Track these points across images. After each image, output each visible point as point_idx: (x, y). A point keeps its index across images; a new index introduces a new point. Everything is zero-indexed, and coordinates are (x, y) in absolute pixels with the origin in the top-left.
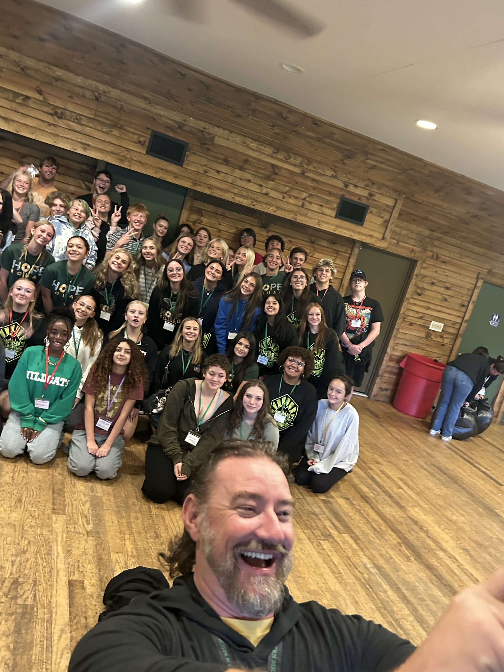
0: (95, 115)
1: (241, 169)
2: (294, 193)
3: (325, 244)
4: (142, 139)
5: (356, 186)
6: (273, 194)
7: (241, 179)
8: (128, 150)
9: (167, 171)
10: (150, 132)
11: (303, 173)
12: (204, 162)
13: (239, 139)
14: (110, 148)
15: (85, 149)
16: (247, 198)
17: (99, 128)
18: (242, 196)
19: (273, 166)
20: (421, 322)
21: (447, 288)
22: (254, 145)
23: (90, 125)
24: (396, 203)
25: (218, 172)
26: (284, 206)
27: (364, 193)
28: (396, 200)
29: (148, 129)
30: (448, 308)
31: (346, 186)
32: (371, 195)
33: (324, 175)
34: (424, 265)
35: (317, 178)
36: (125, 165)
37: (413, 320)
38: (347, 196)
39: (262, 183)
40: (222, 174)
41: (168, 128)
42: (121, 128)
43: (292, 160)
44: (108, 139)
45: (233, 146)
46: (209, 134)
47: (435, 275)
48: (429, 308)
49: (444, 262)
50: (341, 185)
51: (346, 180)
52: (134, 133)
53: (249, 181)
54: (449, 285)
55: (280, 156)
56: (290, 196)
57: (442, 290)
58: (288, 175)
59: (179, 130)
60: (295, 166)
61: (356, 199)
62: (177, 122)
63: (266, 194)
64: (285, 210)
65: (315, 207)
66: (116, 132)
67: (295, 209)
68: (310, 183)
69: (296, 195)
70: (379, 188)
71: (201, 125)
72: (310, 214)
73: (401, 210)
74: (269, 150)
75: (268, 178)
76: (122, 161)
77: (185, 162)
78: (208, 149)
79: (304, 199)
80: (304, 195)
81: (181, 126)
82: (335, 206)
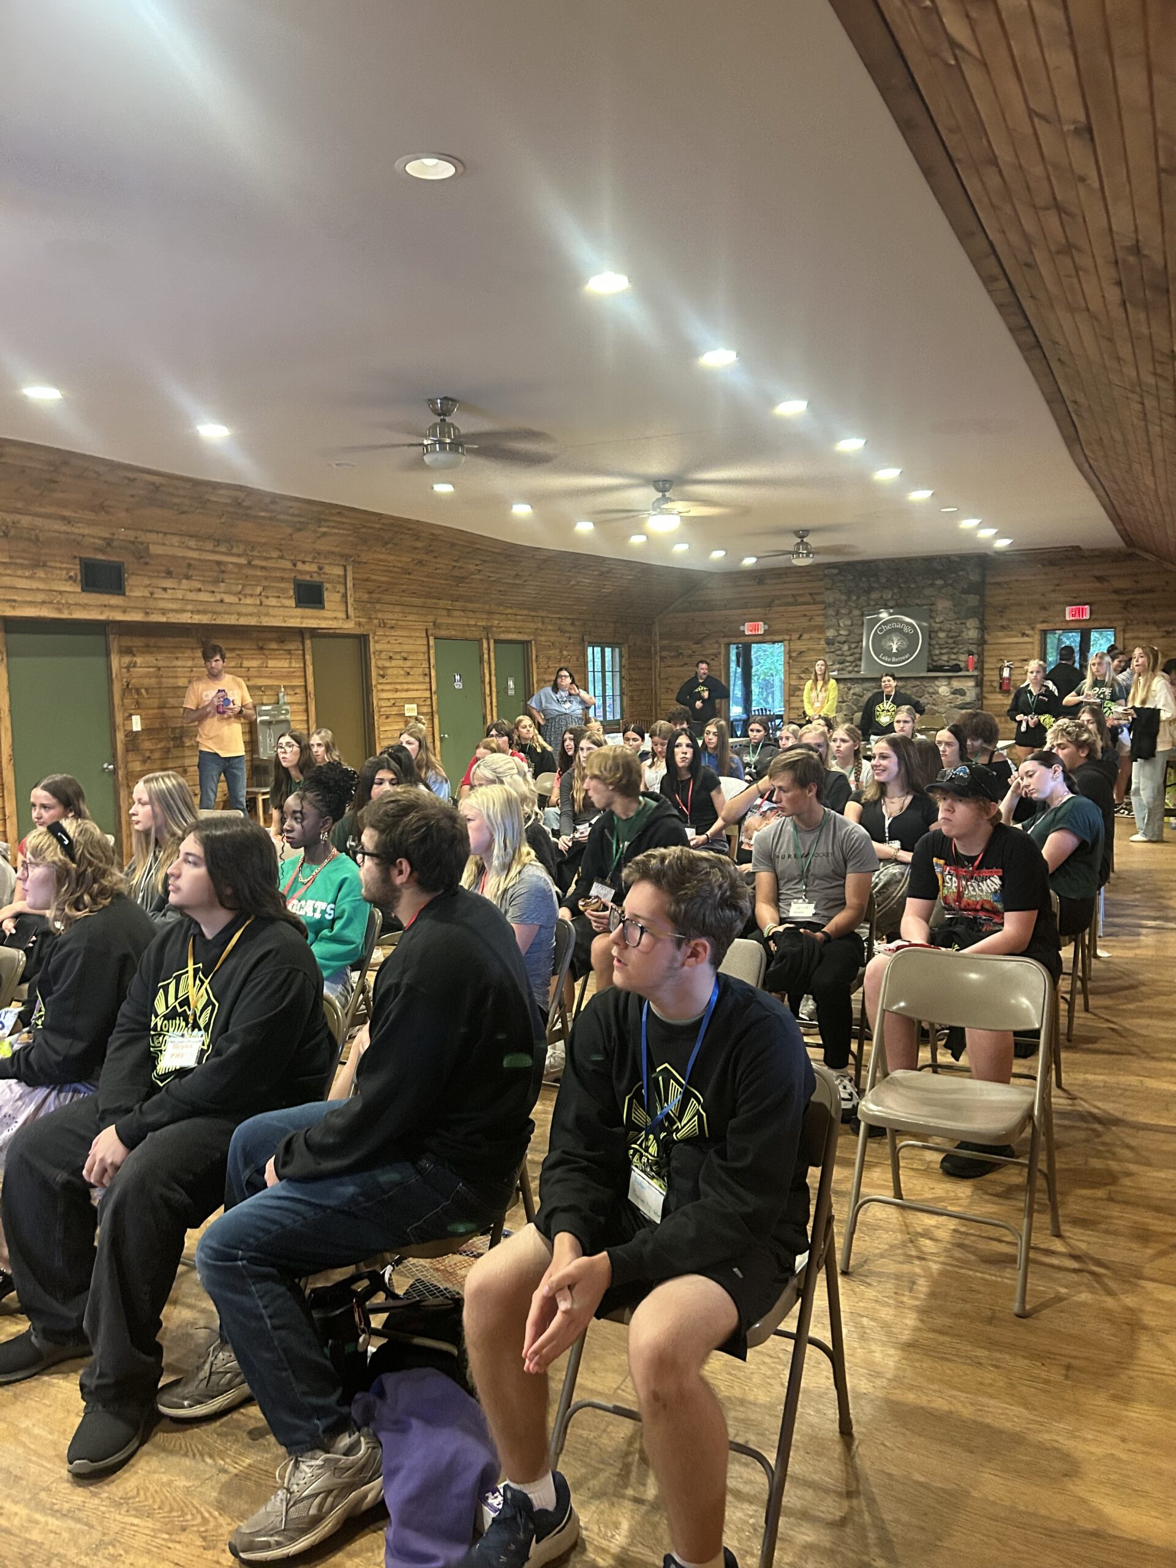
0: (11, 557)
1: (188, 577)
2: (248, 591)
3: (274, 646)
4: (72, 574)
5: (304, 562)
6: (228, 599)
7: (191, 591)
8: (61, 593)
9: (112, 607)
10: (77, 561)
11: (249, 563)
12: (147, 581)
13: (175, 540)
14: (40, 597)
15: (14, 607)
16: (204, 612)
17: (19, 573)
18: (198, 612)
19: (219, 563)
20: (395, 711)
21: (405, 659)
22: (192, 543)
23: (8, 572)
24: (345, 570)
25: (165, 589)
26: (244, 610)
27: (314, 568)
28: (345, 567)
29: (75, 557)
30: (413, 683)
31: (295, 565)
32: (320, 568)
33: (271, 558)
34: (376, 638)
35: (264, 563)
36: (65, 615)
37: (388, 711)
38: (299, 577)
39: (213, 589)
40: (169, 591)
41: (98, 550)
42: (44, 565)
43: (235, 551)
44: (35, 585)
45: (170, 551)
46: (142, 543)
47: (388, 647)
48: (397, 691)
49: (392, 628)
50: (289, 565)
51: (292, 558)
52: (61, 569)
53: (200, 590)
54: (405, 655)
55: (223, 549)
56: (245, 596)
57: (401, 663)
58: (236, 570)
59: (109, 549)
60: (239, 556)
61: (308, 578)
62: (104, 539)
63: (222, 601)
64: (246, 615)
65: (273, 602)
66: (41, 574)
67: (255, 610)
68: (259, 573)
69: (250, 592)
70: (326, 558)
71: (131, 535)
72: (271, 611)
73: (354, 579)
74: (209, 546)
75: (217, 581)
76: (59, 610)
77: (127, 589)
78: (146, 564)
79: (260, 595)
80: (259, 589)
81: (109, 542)
82: (292, 593)
